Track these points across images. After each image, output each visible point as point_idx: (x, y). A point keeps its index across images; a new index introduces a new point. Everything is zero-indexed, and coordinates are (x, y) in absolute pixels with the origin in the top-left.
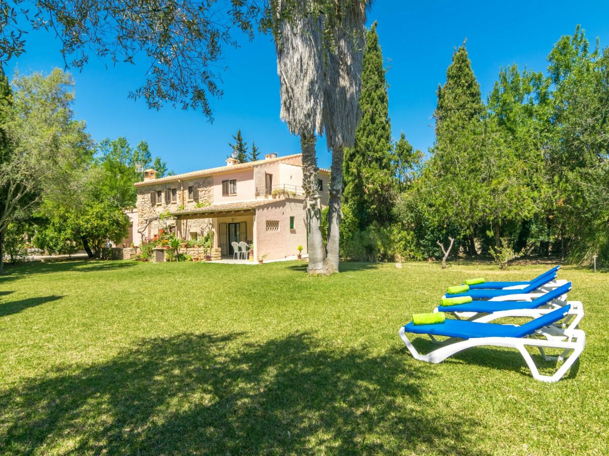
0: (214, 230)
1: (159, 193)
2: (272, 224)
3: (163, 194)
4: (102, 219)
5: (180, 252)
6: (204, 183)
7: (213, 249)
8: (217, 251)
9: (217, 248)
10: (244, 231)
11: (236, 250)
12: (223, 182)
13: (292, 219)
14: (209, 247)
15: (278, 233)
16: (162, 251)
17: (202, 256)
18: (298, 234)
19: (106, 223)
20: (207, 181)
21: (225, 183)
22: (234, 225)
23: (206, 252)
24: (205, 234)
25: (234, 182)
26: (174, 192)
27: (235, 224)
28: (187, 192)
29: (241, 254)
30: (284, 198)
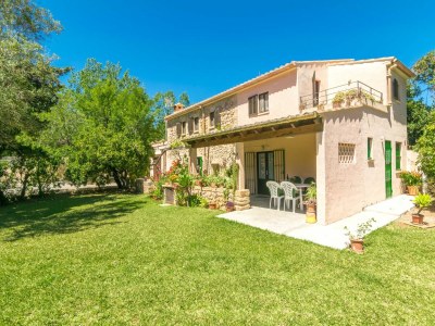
0: (238, 162)
1: (184, 124)
2: (346, 150)
3: (187, 125)
4: (119, 150)
5: (193, 192)
6: (226, 104)
7: (238, 192)
8: (243, 196)
9: (244, 190)
10: (281, 163)
11: (274, 195)
12: (250, 99)
13: (369, 140)
14: (231, 188)
15: (354, 167)
16: (171, 189)
17: (221, 201)
18: (376, 168)
19: (123, 154)
20: (229, 103)
21: (252, 100)
22: (264, 155)
23: (226, 195)
24: (228, 166)
25: (265, 96)
26: (196, 120)
27: (267, 153)
28: (208, 118)
29: (282, 200)
30: (359, 105)
